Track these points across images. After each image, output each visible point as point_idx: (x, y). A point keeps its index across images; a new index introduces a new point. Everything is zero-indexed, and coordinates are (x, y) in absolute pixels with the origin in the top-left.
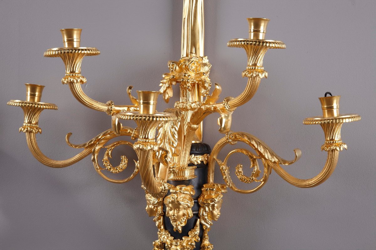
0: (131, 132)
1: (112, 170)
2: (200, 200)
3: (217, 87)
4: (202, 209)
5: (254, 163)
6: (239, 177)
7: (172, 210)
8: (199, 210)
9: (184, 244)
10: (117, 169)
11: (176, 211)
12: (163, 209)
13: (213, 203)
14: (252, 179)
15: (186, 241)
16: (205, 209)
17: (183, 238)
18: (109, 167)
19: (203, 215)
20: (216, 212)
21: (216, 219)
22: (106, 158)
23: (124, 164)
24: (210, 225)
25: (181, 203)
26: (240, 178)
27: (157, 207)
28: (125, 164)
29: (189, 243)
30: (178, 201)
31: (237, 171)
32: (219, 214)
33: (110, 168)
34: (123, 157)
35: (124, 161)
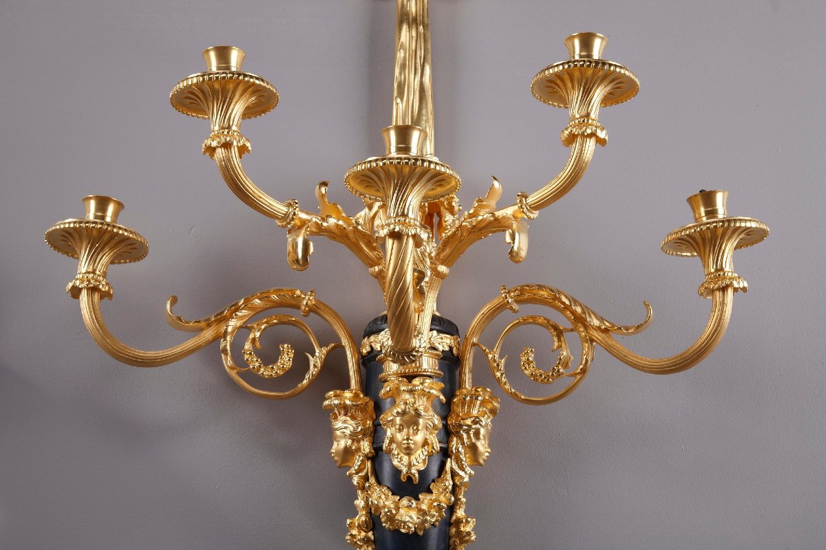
0: (303, 296)
1: (262, 370)
2: (452, 421)
3: (496, 184)
4: (455, 439)
5: (559, 340)
6: (527, 372)
7: (403, 429)
8: (448, 442)
9: (424, 507)
10: (272, 368)
11: (411, 431)
12: (373, 444)
13: (478, 426)
14: (558, 370)
15: (426, 501)
16: (461, 438)
17: (420, 496)
18: (257, 364)
19: (457, 449)
20: (482, 446)
21: (481, 461)
22: (248, 346)
23: (286, 360)
24: (470, 475)
25: (423, 413)
26: (532, 374)
27: (358, 441)
28: (289, 360)
29: (435, 504)
30: (416, 410)
31: (524, 359)
32: (489, 450)
33: (260, 366)
34: (286, 346)
35: (288, 354)
